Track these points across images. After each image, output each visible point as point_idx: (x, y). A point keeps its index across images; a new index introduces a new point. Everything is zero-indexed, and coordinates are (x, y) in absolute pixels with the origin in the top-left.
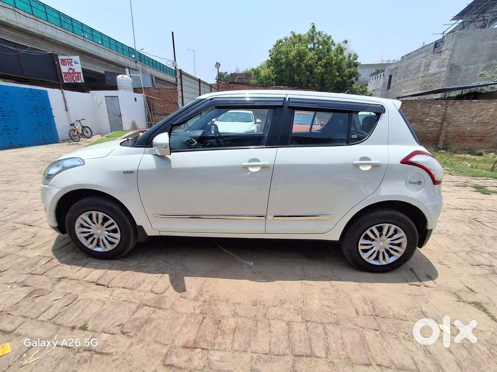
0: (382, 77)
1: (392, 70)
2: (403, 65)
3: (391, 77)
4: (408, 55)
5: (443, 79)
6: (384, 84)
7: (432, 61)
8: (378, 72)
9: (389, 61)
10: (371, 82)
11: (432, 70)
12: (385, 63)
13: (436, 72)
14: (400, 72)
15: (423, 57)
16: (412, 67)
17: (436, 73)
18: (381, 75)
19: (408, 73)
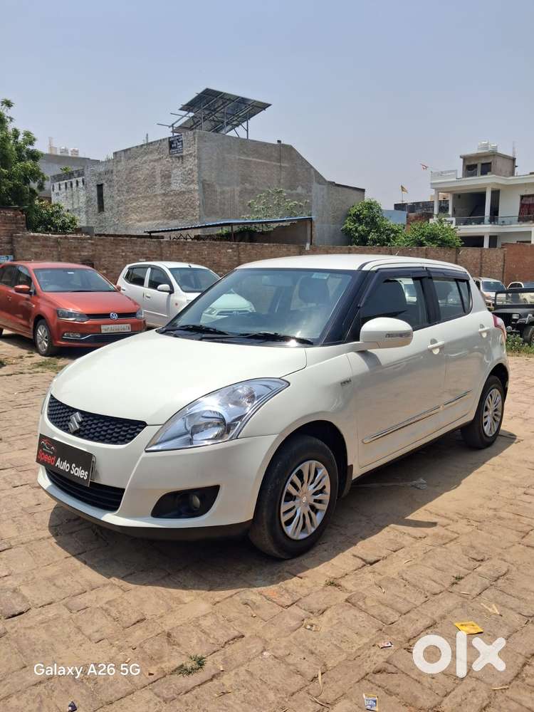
0: (81, 185)
1: (100, 174)
2: (119, 168)
3: (100, 187)
4: (125, 151)
5: (198, 203)
6: (89, 200)
7: (172, 169)
8: (70, 175)
9: (66, 150)
10: (57, 194)
11: (176, 186)
12: (59, 154)
13: (183, 189)
14: (118, 182)
15: (155, 161)
16: (140, 175)
17: (184, 192)
18: (77, 182)
19: (135, 185)
